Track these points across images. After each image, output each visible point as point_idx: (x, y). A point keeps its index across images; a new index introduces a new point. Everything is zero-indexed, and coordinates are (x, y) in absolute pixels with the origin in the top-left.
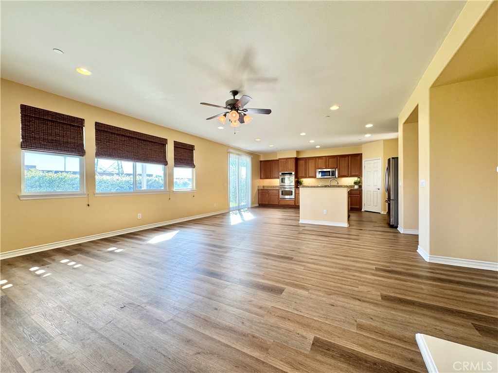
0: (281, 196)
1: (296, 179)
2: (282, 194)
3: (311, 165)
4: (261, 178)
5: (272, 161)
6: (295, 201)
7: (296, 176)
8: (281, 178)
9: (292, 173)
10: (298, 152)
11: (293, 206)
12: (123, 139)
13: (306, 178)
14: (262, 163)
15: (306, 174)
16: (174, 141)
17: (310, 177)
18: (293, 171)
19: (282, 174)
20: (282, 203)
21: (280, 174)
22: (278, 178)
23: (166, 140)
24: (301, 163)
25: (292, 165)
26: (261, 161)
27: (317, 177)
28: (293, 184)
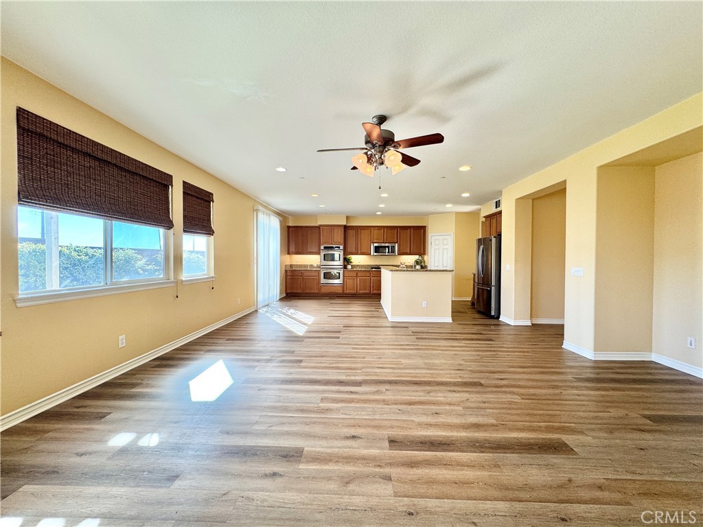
0: (323, 281)
1: (345, 256)
2: (324, 278)
3: (365, 235)
4: (289, 254)
5: (306, 227)
6: (343, 288)
7: (345, 252)
8: (322, 254)
9: (339, 248)
10: (348, 218)
11: (341, 294)
12: (87, 162)
13: (357, 254)
14: (291, 229)
15: (356, 248)
16: (184, 182)
17: (362, 254)
18: (341, 245)
19: (325, 247)
20: (324, 290)
21: (322, 247)
22: (318, 253)
23: (169, 178)
24: (351, 233)
25: (339, 236)
26: (289, 227)
27: (372, 254)
28: (341, 262)
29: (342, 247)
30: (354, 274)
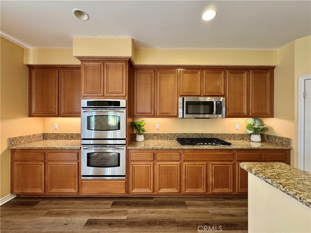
0: (86, 170)
1: (130, 120)
2: (89, 165)
3: (167, 83)
4: (30, 115)
5: (62, 68)
6: (127, 184)
7: (131, 113)
8: (84, 116)
9: (118, 104)
13: (154, 116)
14: (34, 71)
15: (153, 105)
17: (163, 115)
18: (123, 98)
19: (89, 103)
20: (88, 189)
21: (84, 103)
25: (118, 81)
26: (30, 67)
27: (180, 116)
28: (122, 133)
29: (123, 103)
30: (149, 156)
